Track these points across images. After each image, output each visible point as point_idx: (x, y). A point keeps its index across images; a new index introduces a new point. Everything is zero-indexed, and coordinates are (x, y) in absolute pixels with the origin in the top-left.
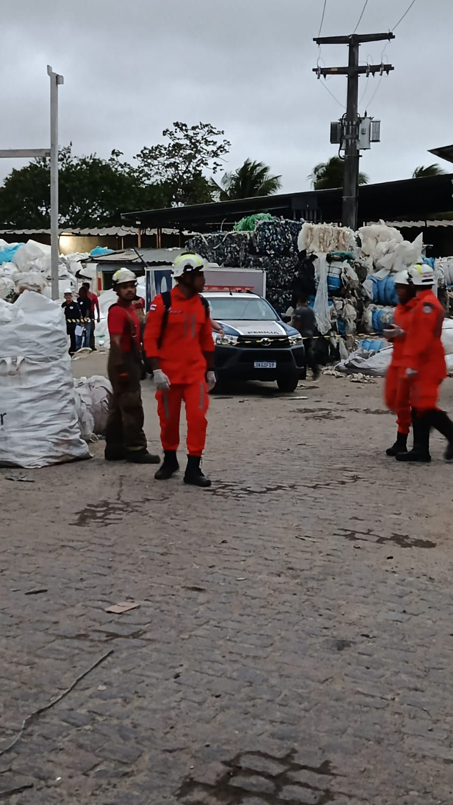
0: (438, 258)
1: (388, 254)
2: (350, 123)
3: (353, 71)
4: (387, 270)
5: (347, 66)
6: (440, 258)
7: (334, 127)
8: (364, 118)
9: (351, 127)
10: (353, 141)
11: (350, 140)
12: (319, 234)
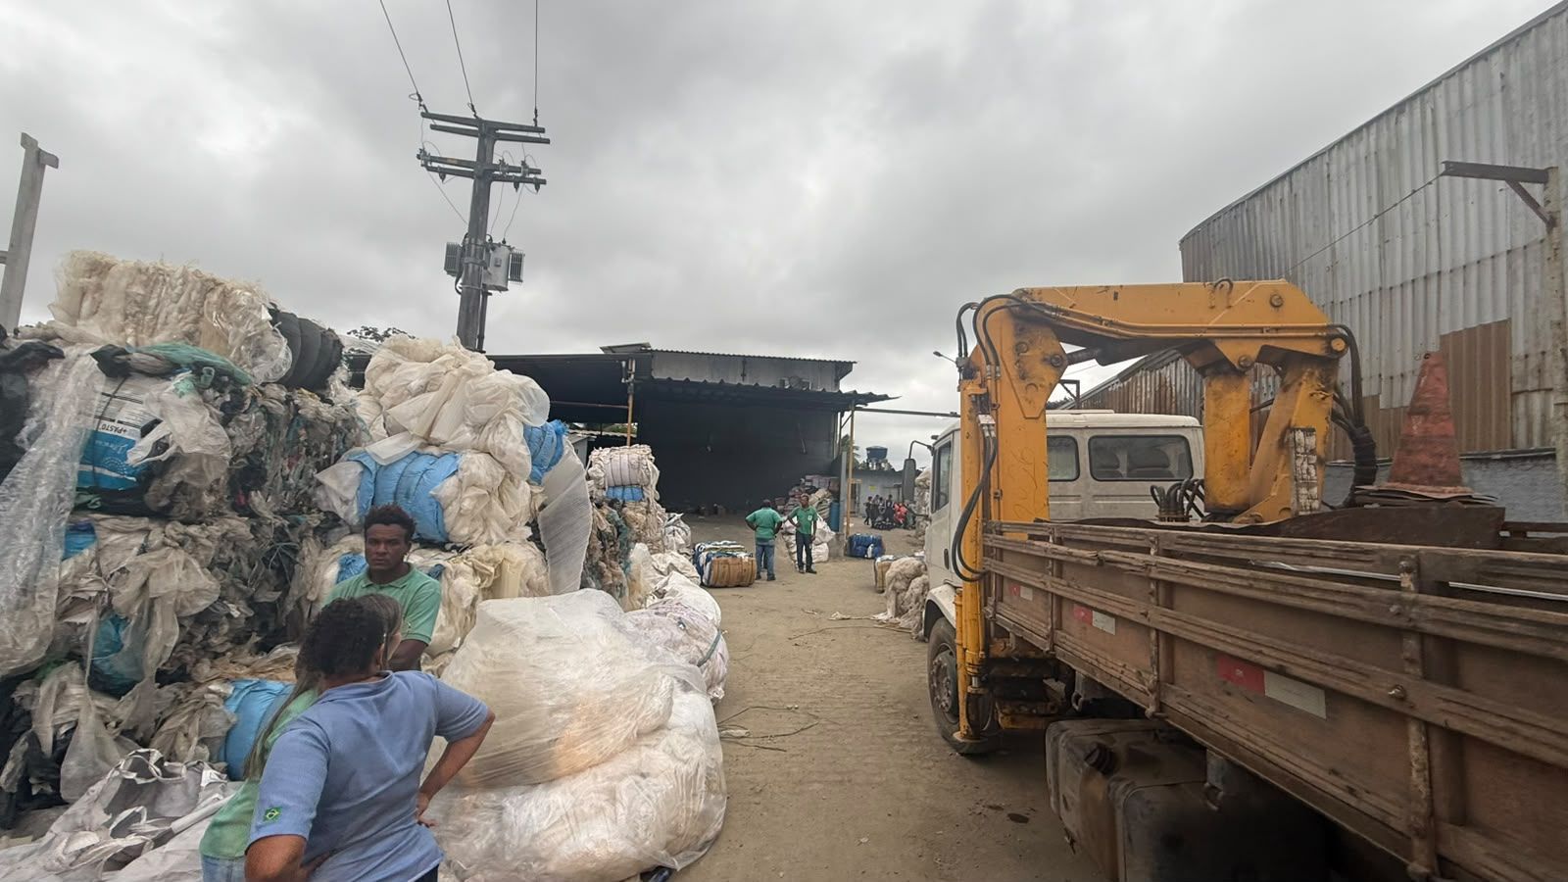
0: (597, 448)
1: (426, 395)
2: (473, 240)
3: (484, 174)
4: (413, 437)
5: (475, 160)
6: (600, 448)
7: (451, 250)
8: (499, 245)
9: (473, 246)
10: (477, 267)
11: (471, 265)
12: (129, 285)
